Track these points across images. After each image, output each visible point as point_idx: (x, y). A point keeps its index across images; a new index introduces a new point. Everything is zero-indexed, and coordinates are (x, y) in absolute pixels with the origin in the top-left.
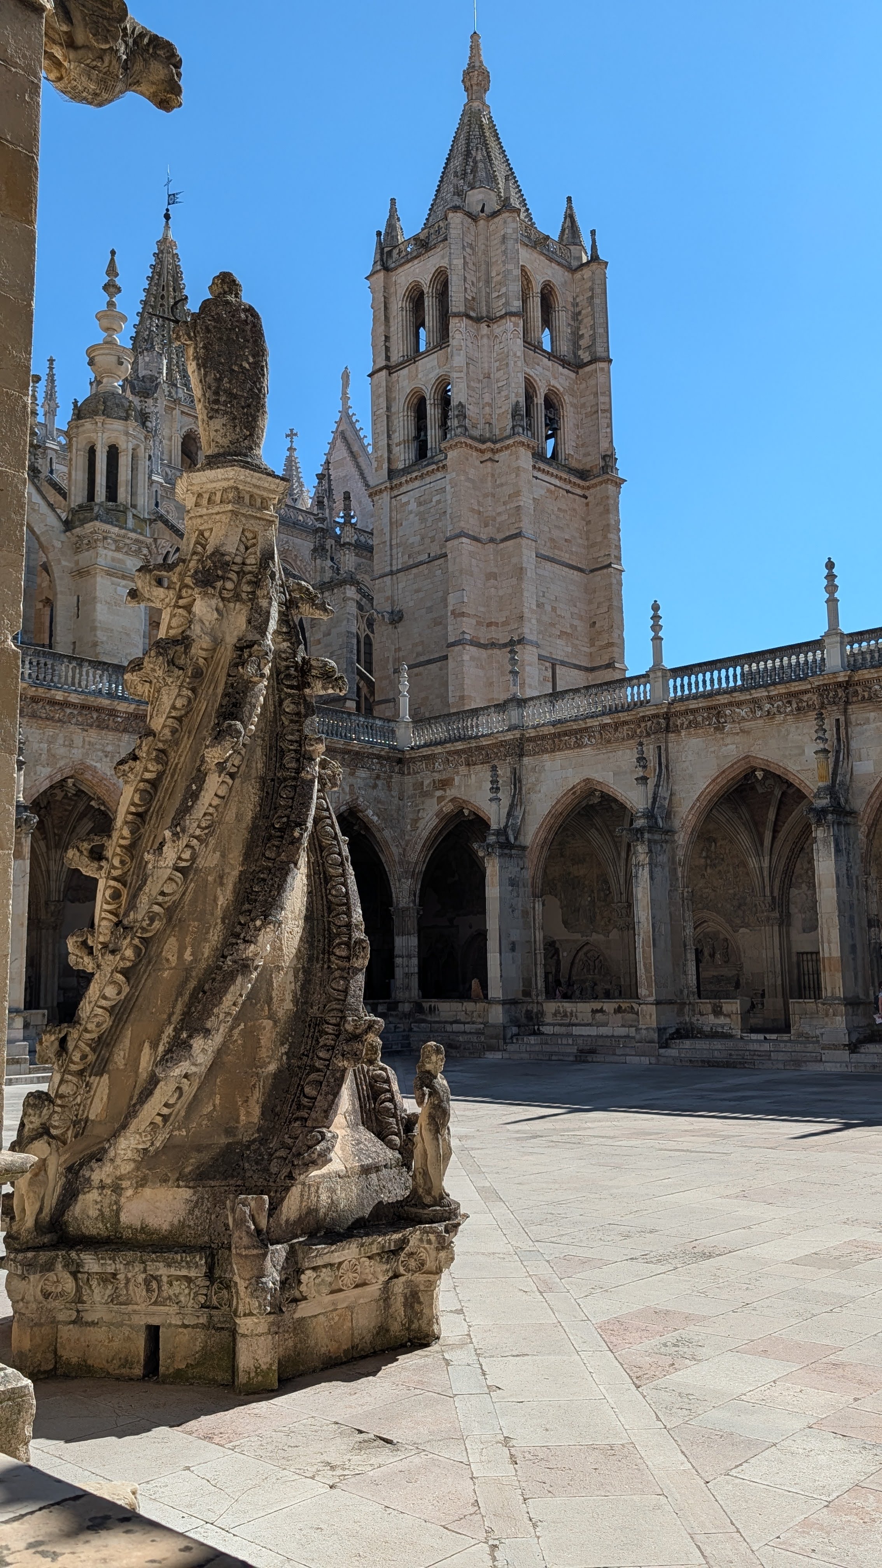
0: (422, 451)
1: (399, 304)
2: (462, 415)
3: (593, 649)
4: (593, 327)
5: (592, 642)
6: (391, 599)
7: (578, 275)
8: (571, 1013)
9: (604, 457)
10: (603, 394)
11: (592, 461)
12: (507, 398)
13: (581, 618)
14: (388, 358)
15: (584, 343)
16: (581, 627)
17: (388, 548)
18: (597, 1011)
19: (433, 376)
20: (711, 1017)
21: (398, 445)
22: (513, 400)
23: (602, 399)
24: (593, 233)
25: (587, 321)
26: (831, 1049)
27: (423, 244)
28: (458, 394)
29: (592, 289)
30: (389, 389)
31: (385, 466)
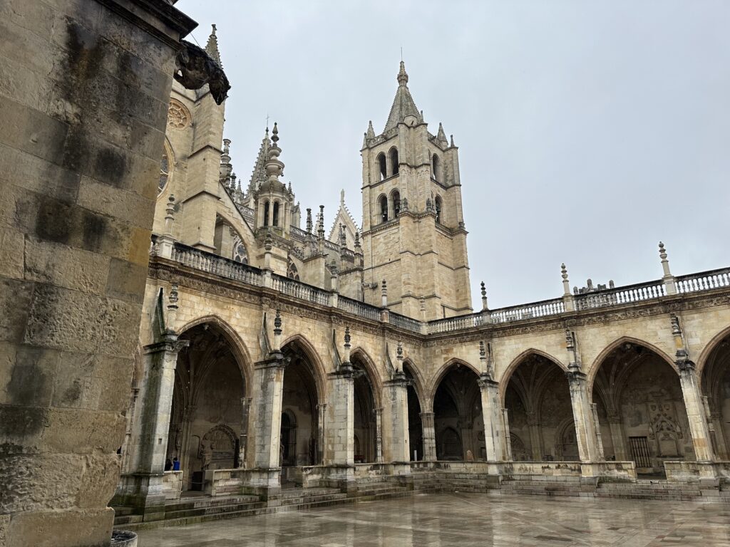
0: (385, 219)
1: (374, 161)
2: (406, 203)
3: (458, 301)
4: (453, 172)
5: (457, 298)
6: (372, 278)
7: (446, 153)
8: (530, 469)
9: (460, 223)
10: (458, 198)
11: (455, 224)
12: (424, 197)
13: (452, 288)
14: (370, 182)
15: (449, 178)
16: (453, 292)
17: (370, 257)
18: (545, 467)
19: (390, 189)
20: (616, 471)
21: (374, 216)
22: (427, 198)
23: (458, 200)
24: (452, 136)
25: (451, 170)
26: (706, 489)
27: (385, 138)
28: (403, 195)
29: (452, 158)
30: (370, 194)
31: (369, 224)
